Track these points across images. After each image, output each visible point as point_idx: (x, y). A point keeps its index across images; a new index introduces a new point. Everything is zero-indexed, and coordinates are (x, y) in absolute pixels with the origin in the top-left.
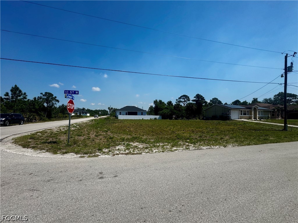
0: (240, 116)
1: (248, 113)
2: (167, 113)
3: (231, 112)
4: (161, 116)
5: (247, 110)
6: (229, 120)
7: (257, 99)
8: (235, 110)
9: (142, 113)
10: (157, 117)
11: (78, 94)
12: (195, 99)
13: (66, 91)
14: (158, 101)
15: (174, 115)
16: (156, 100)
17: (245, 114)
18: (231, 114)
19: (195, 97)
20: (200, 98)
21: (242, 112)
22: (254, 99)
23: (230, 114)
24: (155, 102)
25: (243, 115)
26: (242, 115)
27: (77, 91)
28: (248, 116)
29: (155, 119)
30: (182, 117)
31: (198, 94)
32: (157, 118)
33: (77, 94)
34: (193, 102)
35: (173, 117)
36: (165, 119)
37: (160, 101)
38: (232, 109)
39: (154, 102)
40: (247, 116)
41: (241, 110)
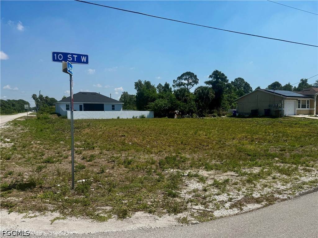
0: (296, 109)
1: (308, 105)
2: (164, 107)
3: (285, 103)
4: (153, 112)
5: (307, 99)
6: (281, 117)
7: (306, 80)
8: (290, 99)
9: (113, 106)
10: (146, 113)
11: (87, 62)
12: (211, 79)
13: (58, 53)
14: (143, 83)
15: (176, 110)
16: (140, 82)
17: (304, 106)
18: (285, 106)
19: (210, 76)
20: (219, 78)
21: (300, 103)
22: (302, 80)
23: (282, 106)
24: (138, 85)
25: (302, 108)
26: (299, 107)
27: (85, 56)
28: (308, 109)
29: (143, 117)
30: (190, 113)
31: (217, 71)
32: (146, 117)
33: (84, 63)
34: (208, 85)
35: (176, 113)
36: (160, 118)
37: (148, 84)
38: (287, 98)
39: (135, 85)
40: (306, 109)
41: (299, 99)
